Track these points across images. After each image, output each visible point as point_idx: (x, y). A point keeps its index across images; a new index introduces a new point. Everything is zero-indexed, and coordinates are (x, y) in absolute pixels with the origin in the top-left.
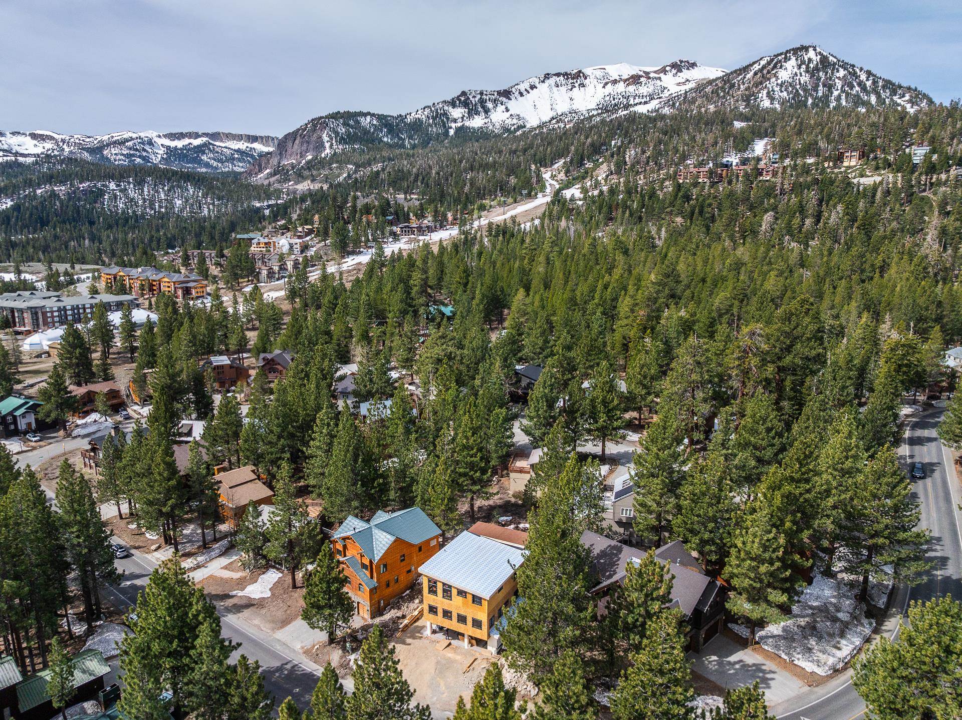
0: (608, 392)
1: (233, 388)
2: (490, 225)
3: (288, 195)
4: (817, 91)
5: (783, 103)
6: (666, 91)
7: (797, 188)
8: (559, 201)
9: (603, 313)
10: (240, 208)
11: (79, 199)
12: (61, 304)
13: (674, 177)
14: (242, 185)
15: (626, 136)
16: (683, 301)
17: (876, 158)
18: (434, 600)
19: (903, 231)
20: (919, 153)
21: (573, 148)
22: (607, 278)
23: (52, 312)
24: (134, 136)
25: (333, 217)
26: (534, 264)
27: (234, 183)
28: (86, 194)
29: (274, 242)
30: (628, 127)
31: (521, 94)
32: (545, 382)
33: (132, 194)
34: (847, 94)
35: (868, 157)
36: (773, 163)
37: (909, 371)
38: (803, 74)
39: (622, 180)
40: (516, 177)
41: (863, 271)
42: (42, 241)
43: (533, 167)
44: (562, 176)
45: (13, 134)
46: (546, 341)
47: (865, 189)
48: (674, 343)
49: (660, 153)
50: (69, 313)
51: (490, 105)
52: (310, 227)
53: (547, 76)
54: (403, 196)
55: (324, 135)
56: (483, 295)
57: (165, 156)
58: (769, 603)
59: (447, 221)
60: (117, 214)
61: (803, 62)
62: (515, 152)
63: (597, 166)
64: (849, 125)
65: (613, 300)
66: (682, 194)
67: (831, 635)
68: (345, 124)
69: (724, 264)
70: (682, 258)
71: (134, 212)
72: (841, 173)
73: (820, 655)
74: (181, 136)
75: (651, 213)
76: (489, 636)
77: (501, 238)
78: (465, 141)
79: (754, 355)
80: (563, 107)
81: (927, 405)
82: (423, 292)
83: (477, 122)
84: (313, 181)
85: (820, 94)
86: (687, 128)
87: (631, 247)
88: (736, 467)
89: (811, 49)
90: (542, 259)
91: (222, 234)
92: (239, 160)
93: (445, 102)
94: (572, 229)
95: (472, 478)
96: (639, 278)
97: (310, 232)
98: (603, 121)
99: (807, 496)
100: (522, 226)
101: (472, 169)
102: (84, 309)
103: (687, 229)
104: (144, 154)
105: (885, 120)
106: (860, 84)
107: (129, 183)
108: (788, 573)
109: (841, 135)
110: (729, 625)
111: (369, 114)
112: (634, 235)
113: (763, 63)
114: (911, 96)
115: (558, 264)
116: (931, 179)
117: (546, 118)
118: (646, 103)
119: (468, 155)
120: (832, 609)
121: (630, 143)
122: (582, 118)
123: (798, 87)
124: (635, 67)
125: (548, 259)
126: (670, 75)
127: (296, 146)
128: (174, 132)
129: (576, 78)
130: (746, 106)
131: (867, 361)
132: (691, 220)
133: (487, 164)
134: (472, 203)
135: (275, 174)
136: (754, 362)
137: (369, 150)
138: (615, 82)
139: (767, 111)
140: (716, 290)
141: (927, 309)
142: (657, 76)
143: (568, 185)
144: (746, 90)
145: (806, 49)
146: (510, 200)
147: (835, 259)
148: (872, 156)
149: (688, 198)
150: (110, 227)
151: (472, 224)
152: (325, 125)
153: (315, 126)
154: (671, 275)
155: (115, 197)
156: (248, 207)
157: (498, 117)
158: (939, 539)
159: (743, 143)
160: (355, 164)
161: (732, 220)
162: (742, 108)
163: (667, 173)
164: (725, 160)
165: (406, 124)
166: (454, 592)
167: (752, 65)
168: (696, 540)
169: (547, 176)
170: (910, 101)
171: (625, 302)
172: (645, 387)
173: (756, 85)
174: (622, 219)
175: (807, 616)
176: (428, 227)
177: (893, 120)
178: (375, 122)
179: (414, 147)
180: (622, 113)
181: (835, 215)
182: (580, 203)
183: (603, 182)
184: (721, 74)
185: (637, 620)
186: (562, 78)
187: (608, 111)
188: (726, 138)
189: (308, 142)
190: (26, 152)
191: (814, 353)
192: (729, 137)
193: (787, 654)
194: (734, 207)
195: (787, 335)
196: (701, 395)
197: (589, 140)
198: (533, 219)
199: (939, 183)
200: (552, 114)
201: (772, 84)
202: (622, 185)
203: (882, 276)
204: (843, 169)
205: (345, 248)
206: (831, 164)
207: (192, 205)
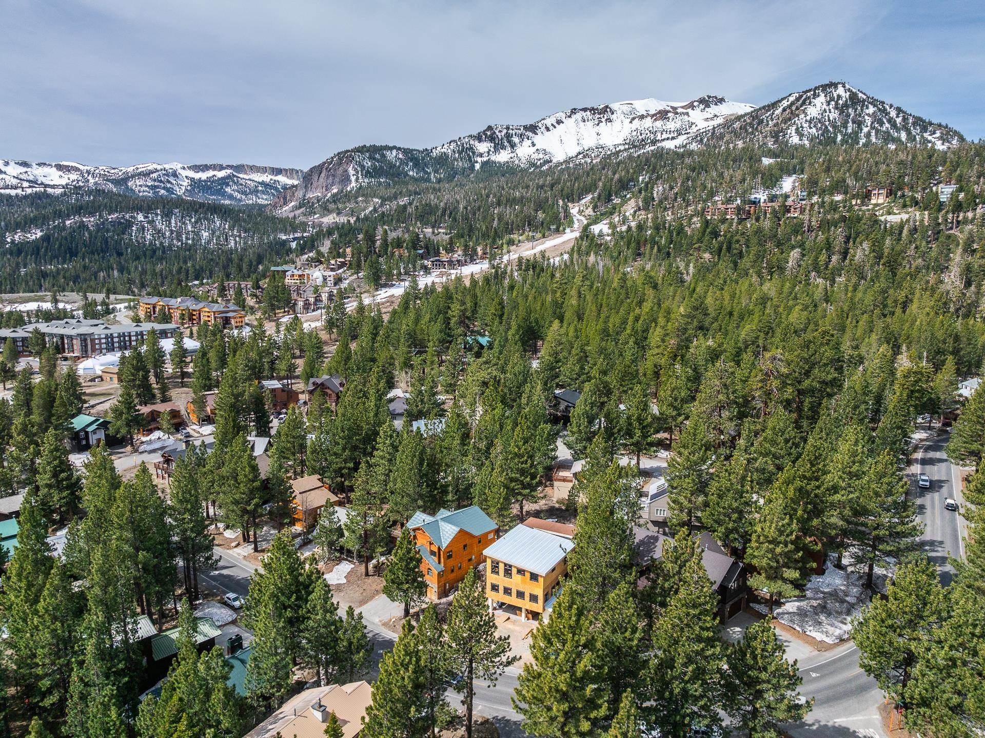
0: (643, 410)
1: (284, 410)
2: (520, 259)
3: (313, 228)
4: (846, 128)
5: (812, 139)
6: (694, 126)
7: (825, 225)
8: (587, 237)
9: (635, 343)
10: (266, 241)
11: (108, 231)
12: (108, 332)
13: (702, 213)
14: (268, 217)
15: (653, 171)
16: (711, 332)
17: (903, 196)
18: (496, 579)
19: (928, 268)
20: (945, 192)
21: (601, 184)
22: (637, 311)
23: (100, 339)
24: (159, 167)
25: (365, 250)
26: (567, 297)
27: (260, 215)
28: (114, 226)
29: (308, 275)
30: (656, 163)
31: (548, 129)
32: (586, 400)
33: (159, 226)
34: (877, 131)
35: (896, 195)
36: (801, 200)
37: (922, 398)
38: (832, 110)
39: (649, 216)
40: (544, 212)
41: (885, 306)
42: (73, 271)
43: (561, 202)
44: (590, 211)
45: (39, 165)
46: (582, 368)
47: (892, 226)
48: (702, 370)
49: (688, 190)
50: (116, 340)
51: (516, 140)
52: (342, 260)
53: (574, 111)
54: (430, 230)
55: (350, 169)
56: (519, 326)
57: (189, 188)
58: (785, 580)
59: (477, 255)
60: (145, 245)
61: (832, 99)
62: (542, 187)
63: (625, 201)
64: (877, 163)
65: (643, 331)
66: (710, 230)
67: (840, 613)
68: (371, 158)
69: (750, 299)
70: (709, 294)
71: (161, 243)
72: (869, 210)
73: (829, 627)
74: (205, 168)
75: (679, 249)
76: (544, 610)
77: (531, 272)
78: (491, 175)
79: (776, 378)
80: (589, 142)
81: (942, 432)
82: (461, 323)
83: (503, 157)
84: (338, 214)
85: (850, 130)
86: (715, 165)
87: (660, 282)
88: (757, 470)
89: (840, 86)
90: (574, 292)
91: (250, 265)
92: (263, 192)
93: (471, 136)
94: (601, 264)
95: (522, 483)
96: (669, 312)
97: (343, 265)
98: (630, 157)
99: (817, 491)
100: (552, 261)
101: (499, 203)
102: (130, 336)
103: (715, 264)
104: (169, 185)
105: (913, 158)
106: (890, 121)
107: (157, 215)
108: (800, 554)
109: (869, 173)
110: (751, 605)
111: (394, 147)
112: (662, 270)
113: (791, 99)
114: (942, 133)
115: (589, 298)
116: (958, 217)
117: (572, 153)
118: (673, 138)
119: (495, 190)
120: (841, 594)
121: (658, 178)
122: (609, 153)
123: (827, 123)
124: (662, 103)
125: (579, 293)
126: (698, 110)
127: (321, 180)
128: (198, 163)
129: (603, 113)
130: (775, 142)
131: (882, 388)
132: (719, 256)
133: (514, 199)
134: (501, 238)
135: (300, 207)
136: (775, 384)
137: (395, 183)
138: (642, 117)
139: (796, 147)
140: (743, 323)
141: (944, 342)
142: (684, 111)
143: (595, 222)
144: (775, 126)
145: (835, 85)
146: (539, 235)
147: (859, 295)
148: (899, 193)
149: (715, 234)
150: (138, 258)
151: (501, 258)
152: (351, 159)
153: (341, 159)
154: (700, 308)
155: (143, 228)
156: (275, 239)
157: (524, 151)
158: (941, 543)
159: (771, 179)
160: (382, 198)
161: (759, 257)
162: (771, 144)
163: (696, 209)
164: (753, 197)
165: (431, 158)
166: (514, 571)
167: (780, 101)
168: (722, 529)
169: (574, 211)
170: (941, 138)
171: (657, 333)
172: (675, 408)
173: (785, 121)
174: (651, 255)
175: (819, 599)
176: (458, 261)
177: (920, 158)
178: (401, 156)
179: (439, 181)
180: (650, 148)
181: (861, 252)
182: (609, 238)
183: (631, 217)
184: (749, 110)
185: (672, 587)
186: (588, 113)
187: (635, 147)
188: (754, 174)
189: (334, 176)
190: (51, 183)
191: (830, 377)
192: (757, 174)
193: (801, 626)
194: (761, 244)
195: (806, 361)
196: (727, 413)
197: (617, 176)
198: (562, 254)
199: (966, 221)
200: (579, 149)
201: (801, 120)
202: (650, 220)
203: (904, 312)
204: (870, 207)
205: (378, 280)
206: (859, 201)
207: (219, 237)
